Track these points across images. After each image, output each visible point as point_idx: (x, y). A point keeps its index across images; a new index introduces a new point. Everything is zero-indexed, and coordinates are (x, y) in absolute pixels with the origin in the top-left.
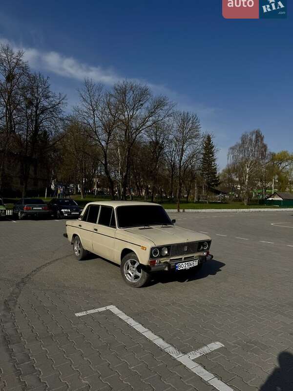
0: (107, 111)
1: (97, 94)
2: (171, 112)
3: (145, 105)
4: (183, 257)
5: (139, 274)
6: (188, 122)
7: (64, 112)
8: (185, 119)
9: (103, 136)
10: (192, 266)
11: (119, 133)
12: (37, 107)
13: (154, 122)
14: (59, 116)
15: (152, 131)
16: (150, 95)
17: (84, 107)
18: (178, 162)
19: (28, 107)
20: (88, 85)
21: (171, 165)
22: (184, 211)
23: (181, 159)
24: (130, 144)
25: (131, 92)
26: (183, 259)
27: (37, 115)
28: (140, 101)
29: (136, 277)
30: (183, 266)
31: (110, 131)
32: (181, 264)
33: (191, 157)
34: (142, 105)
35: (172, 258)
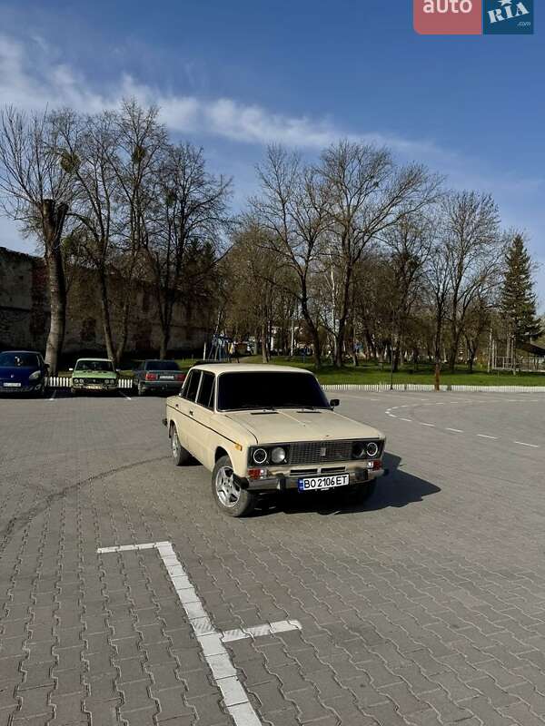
0: (307, 200)
1: (290, 170)
2: (434, 193)
3: (383, 186)
4: (319, 467)
5: (237, 494)
6: (473, 211)
7: (229, 208)
8: (466, 207)
9: (300, 248)
10: (335, 485)
11: (332, 241)
12: (183, 201)
13: (401, 216)
14: (221, 216)
15: (397, 233)
16: (390, 164)
17: (266, 196)
18: (452, 291)
19: (168, 204)
20: (275, 155)
21: (438, 299)
22: (449, 389)
23: (458, 285)
24: (354, 261)
25: (356, 161)
26: (319, 470)
27: (184, 217)
28: (372, 177)
29: (232, 498)
30: (316, 484)
31: (312, 239)
32: (310, 480)
33: (479, 282)
34: (376, 184)
35: (294, 468)
